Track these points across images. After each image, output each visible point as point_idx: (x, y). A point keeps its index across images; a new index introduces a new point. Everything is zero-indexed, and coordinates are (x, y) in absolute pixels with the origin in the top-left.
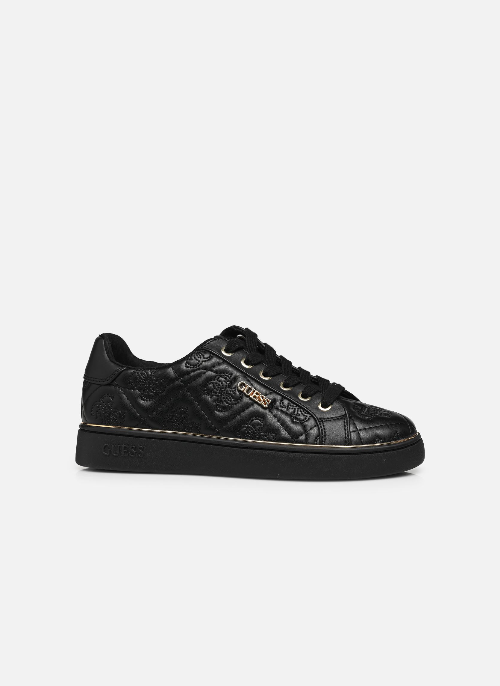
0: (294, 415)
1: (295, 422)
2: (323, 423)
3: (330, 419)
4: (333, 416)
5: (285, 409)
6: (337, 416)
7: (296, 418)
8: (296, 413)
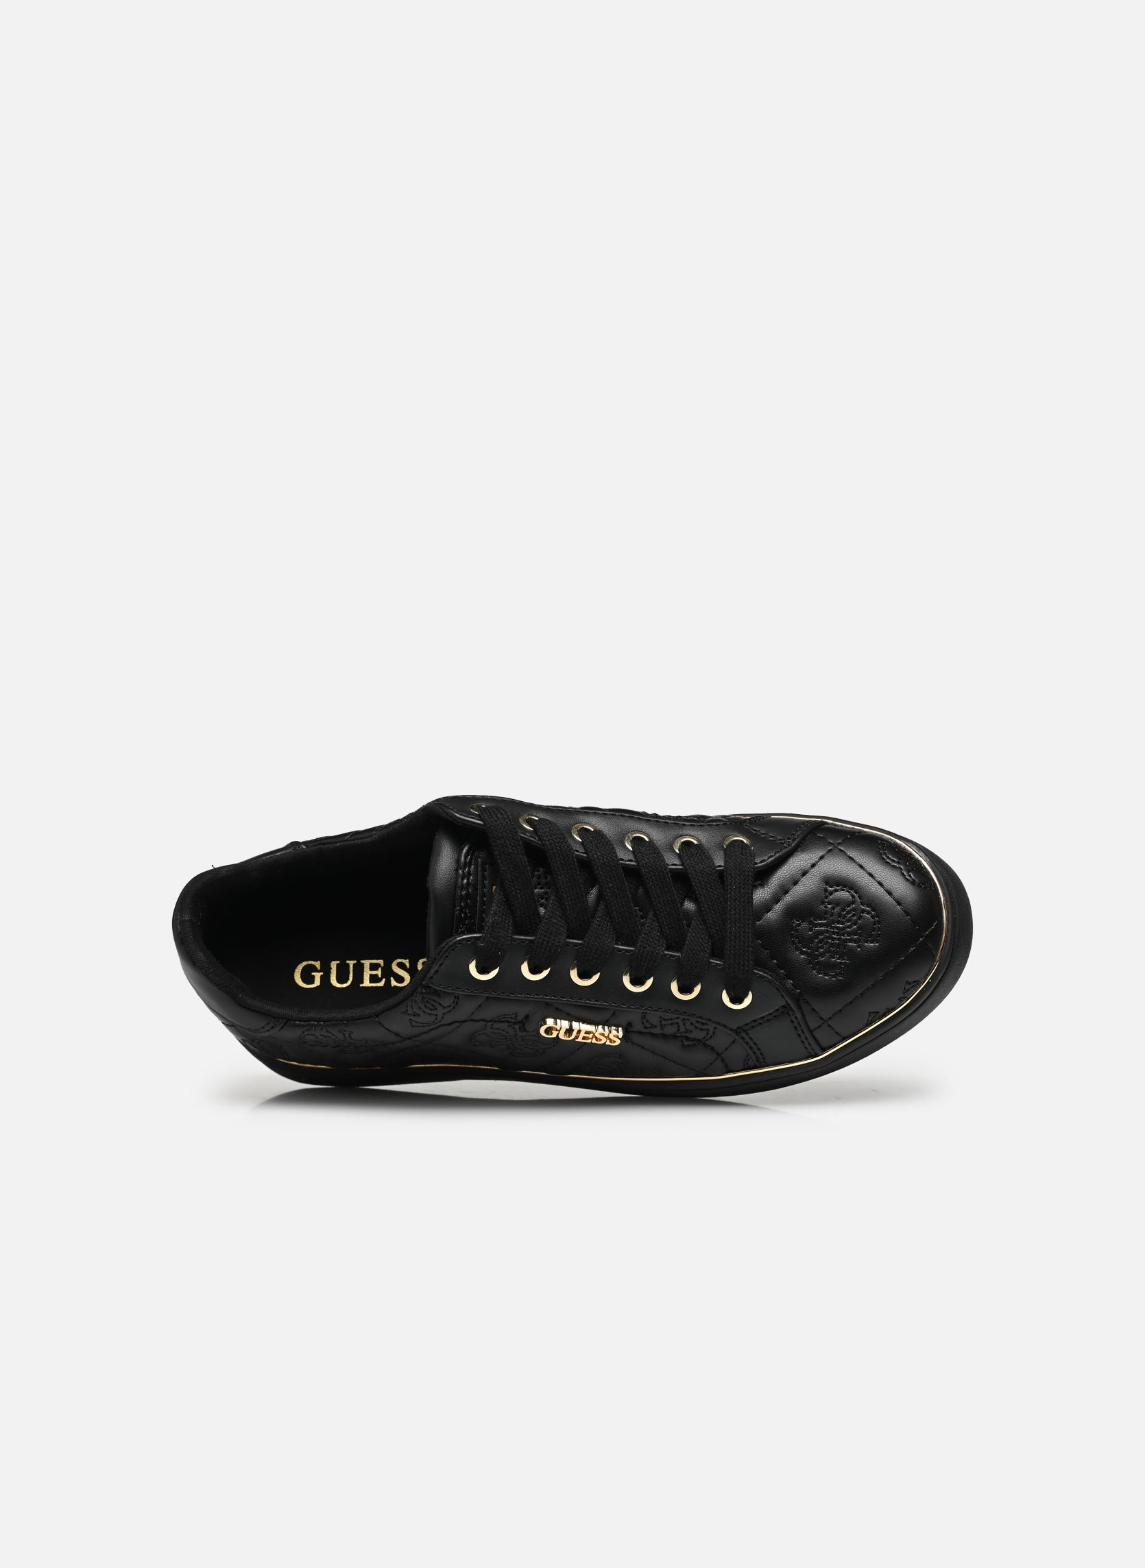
0: (680, 1033)
1: (688, 1046)
2: (747, 1034)
3: (760, 1021)
4: (763, 1015)
5: (657, 1031)
6: (771, 1011)
7: (687, 1039)
8: (682, 1029)
